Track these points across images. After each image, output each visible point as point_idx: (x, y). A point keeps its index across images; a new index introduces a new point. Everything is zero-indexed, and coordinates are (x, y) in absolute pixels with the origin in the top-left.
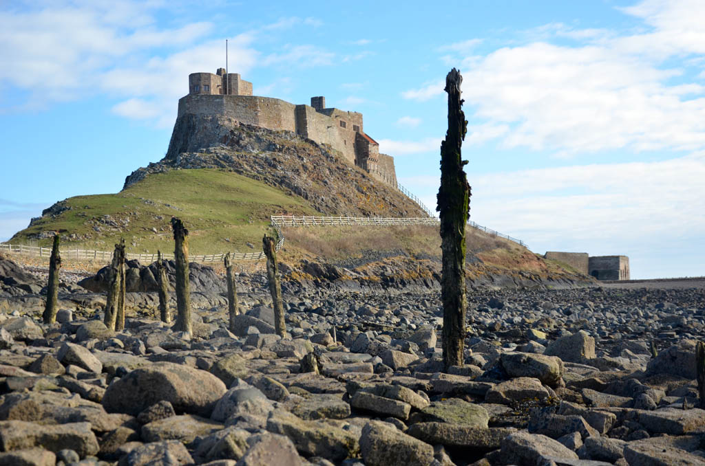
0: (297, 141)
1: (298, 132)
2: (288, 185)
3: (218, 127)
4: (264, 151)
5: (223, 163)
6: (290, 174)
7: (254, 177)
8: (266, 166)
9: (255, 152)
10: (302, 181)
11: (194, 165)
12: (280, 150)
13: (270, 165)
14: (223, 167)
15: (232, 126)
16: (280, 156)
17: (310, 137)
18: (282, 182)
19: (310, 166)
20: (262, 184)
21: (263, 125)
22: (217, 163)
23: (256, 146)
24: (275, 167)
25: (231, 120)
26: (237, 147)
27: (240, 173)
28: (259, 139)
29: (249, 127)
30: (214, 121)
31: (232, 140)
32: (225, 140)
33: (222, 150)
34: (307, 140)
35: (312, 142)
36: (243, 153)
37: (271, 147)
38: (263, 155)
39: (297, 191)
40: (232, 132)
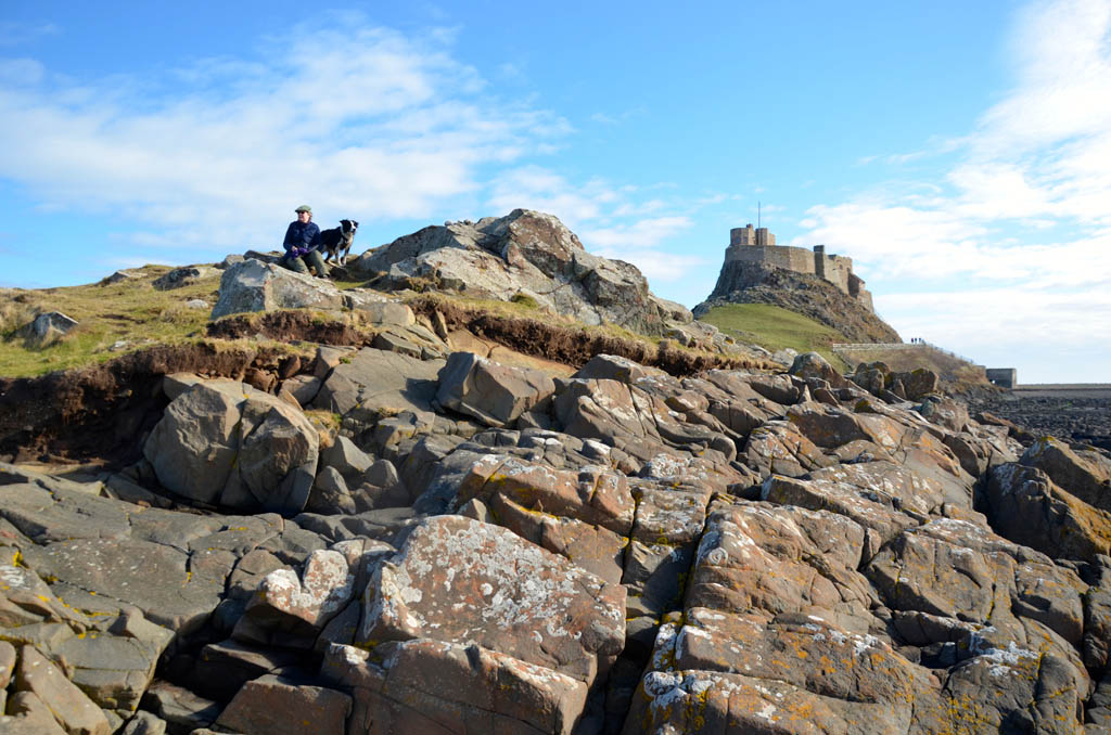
0: (818, 282)
1: (817, 273)
2: (819, 317)
3: (761, 270)
4: (796, 289)
5: (768, 299)
6: (819, 308)
7: (793, 310)
8: (800, 301)
9: (790, 290)
10: (828, 313)
11: (747, 300)
12: (809, 289)
13: (803, 300)
14: (768, 302)
15: (771, 269)
16: (809, 293)
17: (827, 278)
18: (814, 314)
19: (832, 302)
20: (800, 315)
21: (794, 269)
22: (763, 299)
23: (791, 285)
24: (807, 302)
25: (769, 266)
26: (775, 286)
27: (782, 307)
28: (792, 280)
29: (784, 270)
30: (757, 266)
31: (772, 280)
32: (766, 281)
33: (766, 289)
34: (825, 280)
35: (829, 282)
36: (781, 291)
37: (802, 286)
38: (797, 293)
39: (826, 321)
40: (772, 275)
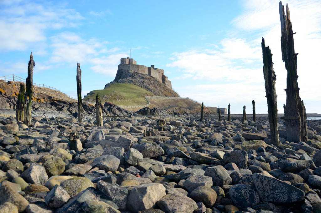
0: (149, 77)
1: (149, 74)
6: (147, 85)
11: (123, 82)
14: (130, 83)
15: (132, 72)
16: (145, 80)
18: (145, 87)
19: (152, 83)
20: (141, 88)
21: (140, 72)
23: (139, 77)
24: (144, 83)
26: (134, 78)
30: (128, 71)
31: (132, 76)
33: (130, 79)
34: (151, 77)
36: (135, 80)
37: (142, 78)
38: (140, 80)
40: (132, 74)
